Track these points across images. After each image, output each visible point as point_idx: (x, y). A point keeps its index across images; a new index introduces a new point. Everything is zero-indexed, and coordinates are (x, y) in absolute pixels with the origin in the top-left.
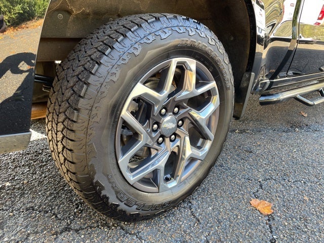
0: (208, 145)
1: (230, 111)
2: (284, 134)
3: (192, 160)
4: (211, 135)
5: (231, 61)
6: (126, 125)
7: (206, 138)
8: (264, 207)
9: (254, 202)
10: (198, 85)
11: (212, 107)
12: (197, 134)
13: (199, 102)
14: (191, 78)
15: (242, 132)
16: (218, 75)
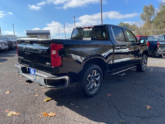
0: (99, 84)
1: (102, 78)
2: (116, 83)
3: (96, 87)
4: (99, 82)
5: (102, 69)
6: (88, 81)
7: (98, 83)
8: (110, 95)
9: (108, 95)
10: (97, 74)
11: (99, 77)
12: (97, 82)
13: (97, 77)
14: (96, 73)
15: (106, 83)
16: (100, 72)
